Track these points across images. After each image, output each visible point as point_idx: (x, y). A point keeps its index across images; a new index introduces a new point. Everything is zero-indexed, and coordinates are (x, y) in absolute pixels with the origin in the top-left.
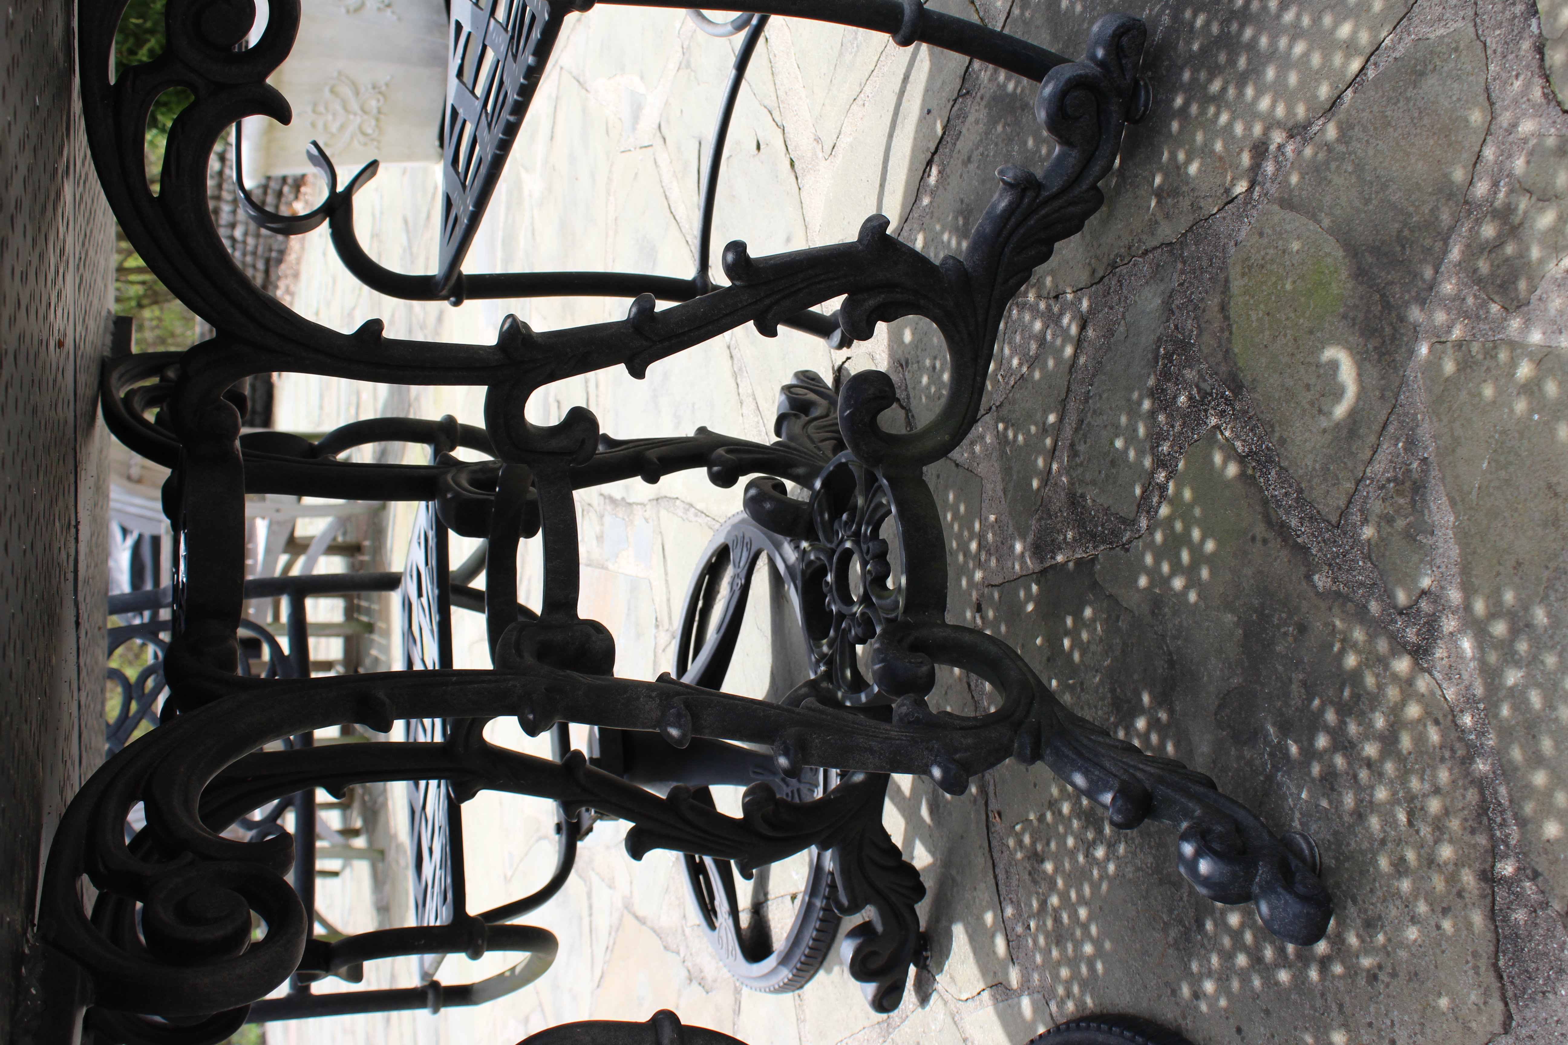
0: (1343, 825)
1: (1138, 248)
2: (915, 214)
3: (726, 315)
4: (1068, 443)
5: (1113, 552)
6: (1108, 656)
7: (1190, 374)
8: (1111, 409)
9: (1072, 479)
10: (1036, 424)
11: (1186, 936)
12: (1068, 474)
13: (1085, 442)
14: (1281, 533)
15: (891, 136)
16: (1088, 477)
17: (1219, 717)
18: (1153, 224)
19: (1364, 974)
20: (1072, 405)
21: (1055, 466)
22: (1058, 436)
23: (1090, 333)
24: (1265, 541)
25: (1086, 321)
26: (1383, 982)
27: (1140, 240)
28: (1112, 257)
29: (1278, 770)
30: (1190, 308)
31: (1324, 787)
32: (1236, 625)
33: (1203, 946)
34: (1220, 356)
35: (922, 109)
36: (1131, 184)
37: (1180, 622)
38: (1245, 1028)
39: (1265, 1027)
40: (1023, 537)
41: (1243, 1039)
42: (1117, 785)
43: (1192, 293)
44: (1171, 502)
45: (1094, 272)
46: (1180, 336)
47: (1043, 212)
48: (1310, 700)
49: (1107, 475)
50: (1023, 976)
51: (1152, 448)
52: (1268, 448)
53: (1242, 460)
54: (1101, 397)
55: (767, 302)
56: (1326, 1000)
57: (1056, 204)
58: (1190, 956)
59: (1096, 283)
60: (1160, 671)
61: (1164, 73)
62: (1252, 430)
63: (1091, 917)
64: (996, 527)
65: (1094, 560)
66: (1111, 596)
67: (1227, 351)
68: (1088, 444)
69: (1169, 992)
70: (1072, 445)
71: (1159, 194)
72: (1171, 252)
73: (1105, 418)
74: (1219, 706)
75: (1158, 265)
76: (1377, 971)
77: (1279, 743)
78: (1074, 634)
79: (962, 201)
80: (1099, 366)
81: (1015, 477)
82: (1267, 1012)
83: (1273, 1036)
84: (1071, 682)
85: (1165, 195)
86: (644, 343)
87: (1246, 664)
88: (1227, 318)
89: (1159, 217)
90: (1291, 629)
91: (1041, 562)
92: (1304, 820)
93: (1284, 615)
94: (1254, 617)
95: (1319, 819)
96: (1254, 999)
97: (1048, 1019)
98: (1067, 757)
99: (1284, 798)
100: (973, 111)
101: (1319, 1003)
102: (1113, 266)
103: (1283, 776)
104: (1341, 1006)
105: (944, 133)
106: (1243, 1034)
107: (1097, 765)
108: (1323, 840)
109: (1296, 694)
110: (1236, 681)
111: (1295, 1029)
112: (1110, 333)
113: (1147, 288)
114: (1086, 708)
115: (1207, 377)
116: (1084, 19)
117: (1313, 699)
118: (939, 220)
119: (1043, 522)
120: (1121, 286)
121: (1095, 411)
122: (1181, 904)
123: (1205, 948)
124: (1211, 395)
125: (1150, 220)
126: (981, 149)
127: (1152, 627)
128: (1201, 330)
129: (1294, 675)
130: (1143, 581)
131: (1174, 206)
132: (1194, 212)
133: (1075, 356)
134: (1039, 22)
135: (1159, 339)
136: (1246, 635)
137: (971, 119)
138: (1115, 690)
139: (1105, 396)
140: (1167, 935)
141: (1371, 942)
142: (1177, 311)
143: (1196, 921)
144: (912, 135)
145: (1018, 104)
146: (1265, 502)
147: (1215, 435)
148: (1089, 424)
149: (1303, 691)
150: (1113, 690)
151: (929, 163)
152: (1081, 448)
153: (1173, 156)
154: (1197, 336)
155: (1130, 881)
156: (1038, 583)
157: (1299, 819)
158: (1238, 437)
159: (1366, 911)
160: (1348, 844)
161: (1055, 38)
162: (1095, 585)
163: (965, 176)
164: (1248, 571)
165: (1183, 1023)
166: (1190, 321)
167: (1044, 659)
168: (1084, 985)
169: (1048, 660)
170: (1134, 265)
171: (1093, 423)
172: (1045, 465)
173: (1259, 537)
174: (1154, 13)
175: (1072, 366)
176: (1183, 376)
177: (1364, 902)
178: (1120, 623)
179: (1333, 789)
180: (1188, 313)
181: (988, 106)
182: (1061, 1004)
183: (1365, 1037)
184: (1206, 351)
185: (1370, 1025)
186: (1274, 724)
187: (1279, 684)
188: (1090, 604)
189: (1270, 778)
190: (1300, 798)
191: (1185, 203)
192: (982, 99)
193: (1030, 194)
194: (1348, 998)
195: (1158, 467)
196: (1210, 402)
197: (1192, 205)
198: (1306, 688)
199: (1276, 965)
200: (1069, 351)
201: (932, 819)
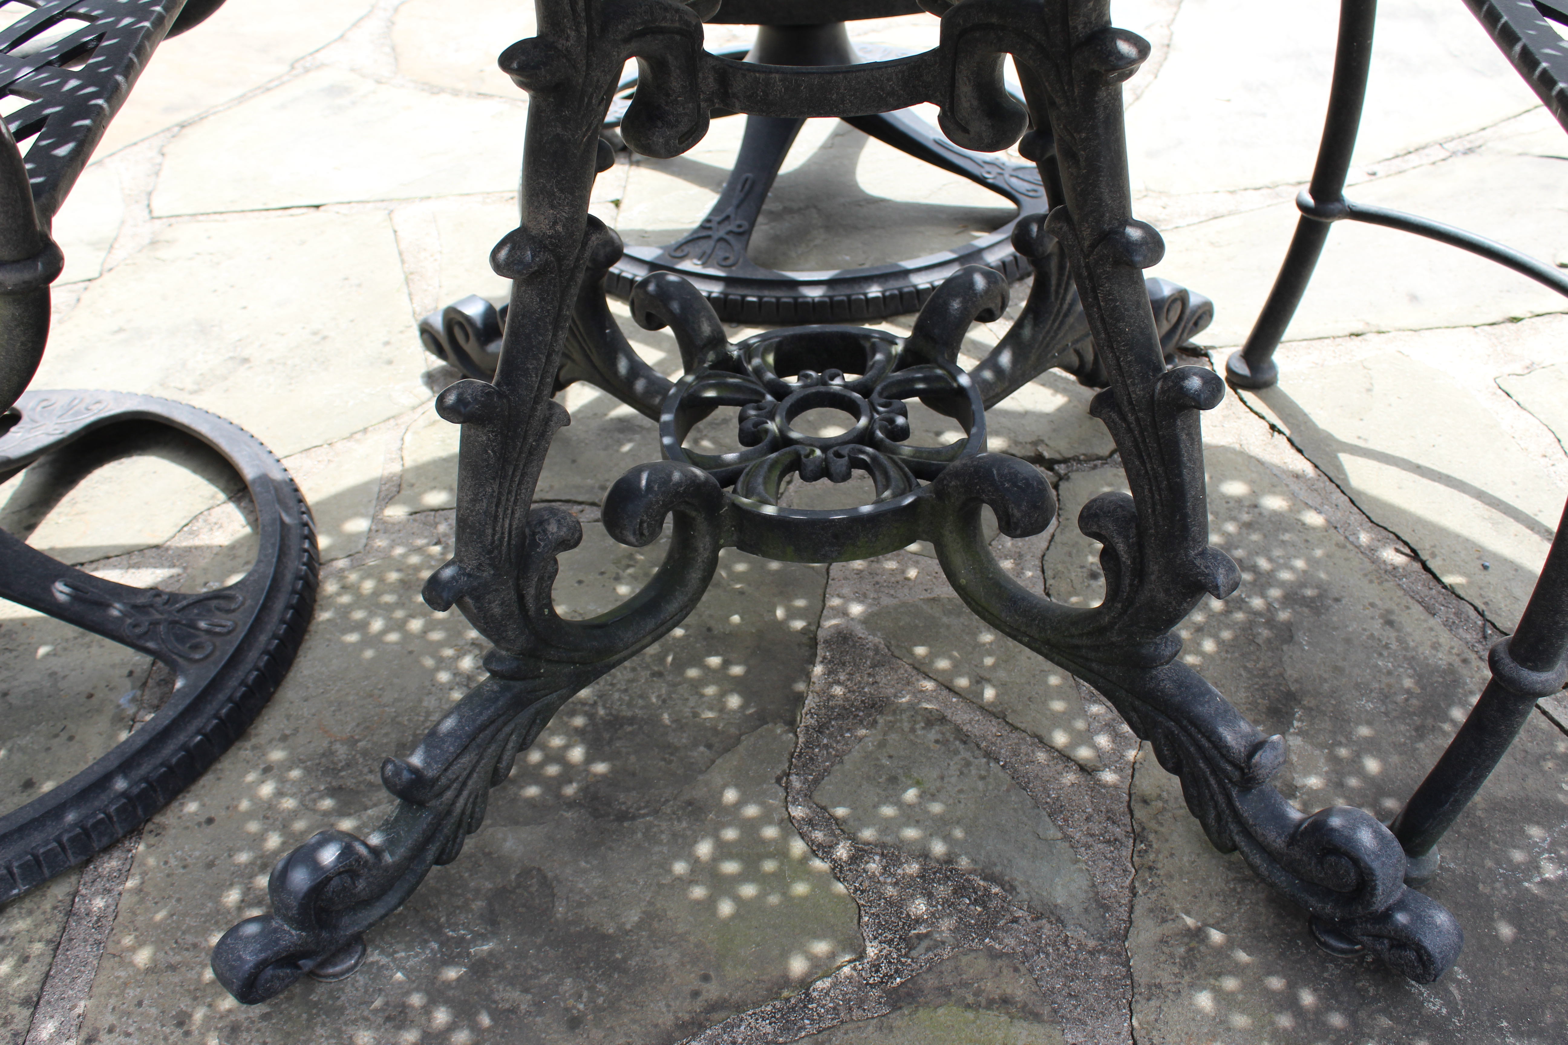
0: (346, 1024)
1: (1144, 882)
2: (1355, 517)
3: (1118, 359)
4: (948, 714)
5: (786, 756)
6: (673, 721)
7: (946, 925)
8: (961, 791)
9: (902, 711)
10: (994, 667)
11: (332, 770)
12: (912, 706)
13: (937, 742)
14: (693, 1023)
15: (1480, 495)
16: (893, 737)
17: (535, 872)
18: (1162, 914)
19: (190, 1010)
20: (993, 728)
21: (929, 685)
22: (964, 698)
23: (1070, 778)
24: (695, 994)
25: (1089, 774)
26: (172, 1033)
27: (1153, 887)
28: (1152, 837)
29: (442, 945)
30: (1030, 948)
31: (395, 1007)
32: (620, 927)
33: (313, 790)
34: (949, 980)
35: (1495, 556)
36: (1234, 890)
37: (660, 843)
38: (209, 830)
39: (197, 858)
40: (867, 620)
41: (199, 824)
42: (430, 773)
43: (1047, 955)
44: (804, 860)
45: (1145, 802)
46: (1002, 923)
47: (1212, 781)
48: (492, 1015)
49: (883, 766)
50: (393, 524)
51: (884, 846)
52: (802, 1028)
53: (805, 983)
54: (982, 778)
55: (1131, 418)
56: (187, 949)
57: (1221, 799)
58: (308, 771)
59: (1129, 802)
60: (622, 797)
61: (1360, 984)
62: (834, 1008)
63: (407, 636)
64: (899, 578)
65: (792, 724)
66: (738, 741)
67: (949, 994)
68: (932, 746)
69: (288, 732)
70: (943, 719)
71: (1198, 935)
72: (1114, 935)
73: (954, 780)
74: (545, 877)
75: (1107, 908)
76: (185, 1028)
77: (469, 954)
78: (719, 676)
79: (1337, 600)
80: (1020, 782)
81: (945, 620)
82: (210, 865)
83: (184, 867)
84: (670, 659)
85: (1193, 944)
86: (1087, 243)
87: (572, 929)
88: (990, 1004)
89: (1169, 928)
90: (581, 1007)
91: (826, 642)
92: (374, 970)
93: (600, 1000)
94: (619, 956)
95: (366, 992)
96: (230, 850)
97: (333, 555)
98: (481, 713)
99: (409, 947)
100: (1456, 642)
101: (190, 939)
102: (1138, 836)
103: (432, 950)
104: (172, 968)
105: (1445, 587)
106: (204, 826)
107: (465, 749)
108: (343, 990)
109: (507, 995)
110: (560, 909)
111: (179, 900)
112: (1056, 810)
113: (1085, 884)
114: (631, 675)
115: (931, 954)
116: (1498, 863)
117: (492, 1018)
118: (1329, 556)
119: (871, 653)
120: (1108, 842)
121: (968, 764)
122: (366, 770)
123: (309, 793)
124: (906, 955)
125: (1171, 911)
126: (1394, 646)
127: (675, 799)
128: (993, 955)
129: (529, 997)
130: (730, 796)
131: (1172, 955)
132: (1149, 987)
133: (1051, 748)
134: (1530, 783)
135: (1012, 889)
136: (604, 937)
137: (1445, 637)
138: (631, 724)
139: (980, 785)
140: (343, 742)
141: (216, 1028)
142: (1034, 925)
143: (340, 788)
144: (1465, 532)
145: (1430, 722)
146: (739, 1008)
147: (854, 951)
148: (956, 752)
149: (507, 1006)
150: (632, 720)
151: (1415, 555)
152: (933, 735)
153: (1238, 970)
154: (990, 949)
155: (420, 701)
156: (804, 631)
157: (377, 962)
158: (834, 985)
159: (248, 1030)
160: (324, 1024)
161: (1496, 806)
162: (762, 719)
163: (1369, 612)
164: (672, 961)
165: (248, 745)
166: (1013, 942)
167: (712, 623)
168: (345, 611)
169: (709, 629)
170: (1125, 871)
171: (957, 759)
172: (937, 671)
173: (705, 986)
174: (1453, 988)
175: (1041, 741)
176: (950, 915)
177: (258, 1030)
178: (702, 749)
179: (388, 1019)
180: (1025, 943)
181: (1451, 670)
182: (340, 575)
183: (131, 994)
184: (964, 960)
185: (140, 1004)
186: (491, 953)
187: (530, 972)
188: (743, 707)
189: (437, 931)
190: (399, 968)
191: (1165, 977)
192: (1465, 661)
193: (1236, 775)
194: (176, 980)
195: (858, 850)
196: (899, 950)
197: (1159, 986)
198: (509, 1010)
199: (249, 889)
200: (1060, 739)
201: (612, 420)
